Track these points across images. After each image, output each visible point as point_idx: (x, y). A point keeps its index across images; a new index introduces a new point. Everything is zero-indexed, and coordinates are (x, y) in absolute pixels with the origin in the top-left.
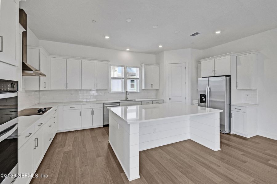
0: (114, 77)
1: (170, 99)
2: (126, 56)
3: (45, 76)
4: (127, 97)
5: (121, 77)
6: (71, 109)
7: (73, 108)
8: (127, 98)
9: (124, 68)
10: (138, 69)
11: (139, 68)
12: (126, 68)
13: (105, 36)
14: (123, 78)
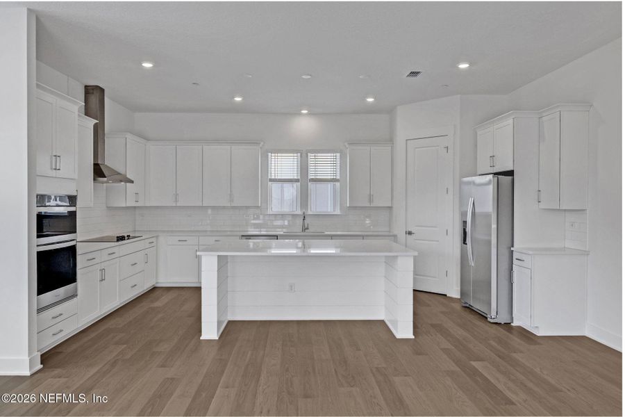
0: (276, 177)
1: (410, 233)
2: (305, 125)
3: (132, 182)
4: (306, 226)
5: (292, 178)
6: (181, 243)
7: (184, 243)
8: (305, 229)
9: (301, 156)
10: (338, 155)
11: (341, 152)
12: (304, 155)
13: (234, 98)
14: (297, 181)
